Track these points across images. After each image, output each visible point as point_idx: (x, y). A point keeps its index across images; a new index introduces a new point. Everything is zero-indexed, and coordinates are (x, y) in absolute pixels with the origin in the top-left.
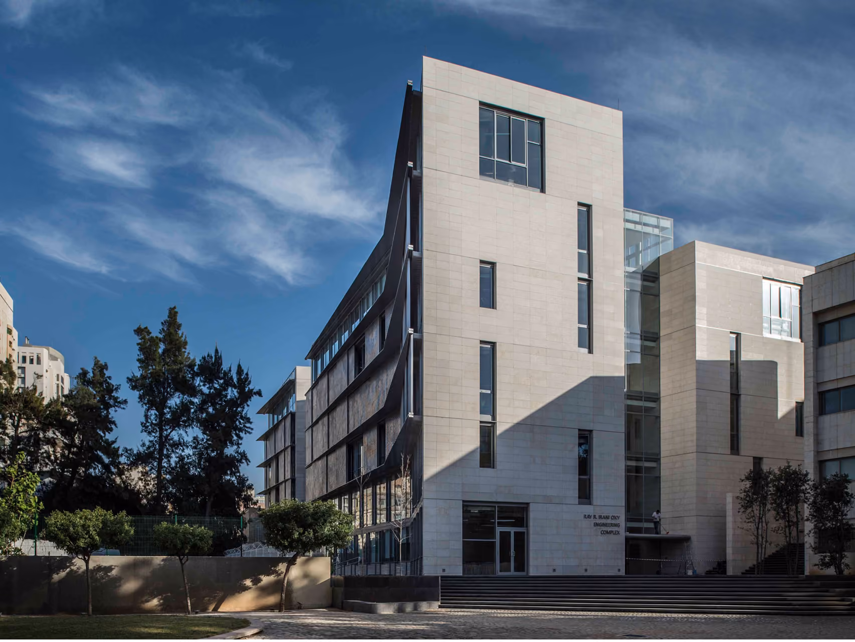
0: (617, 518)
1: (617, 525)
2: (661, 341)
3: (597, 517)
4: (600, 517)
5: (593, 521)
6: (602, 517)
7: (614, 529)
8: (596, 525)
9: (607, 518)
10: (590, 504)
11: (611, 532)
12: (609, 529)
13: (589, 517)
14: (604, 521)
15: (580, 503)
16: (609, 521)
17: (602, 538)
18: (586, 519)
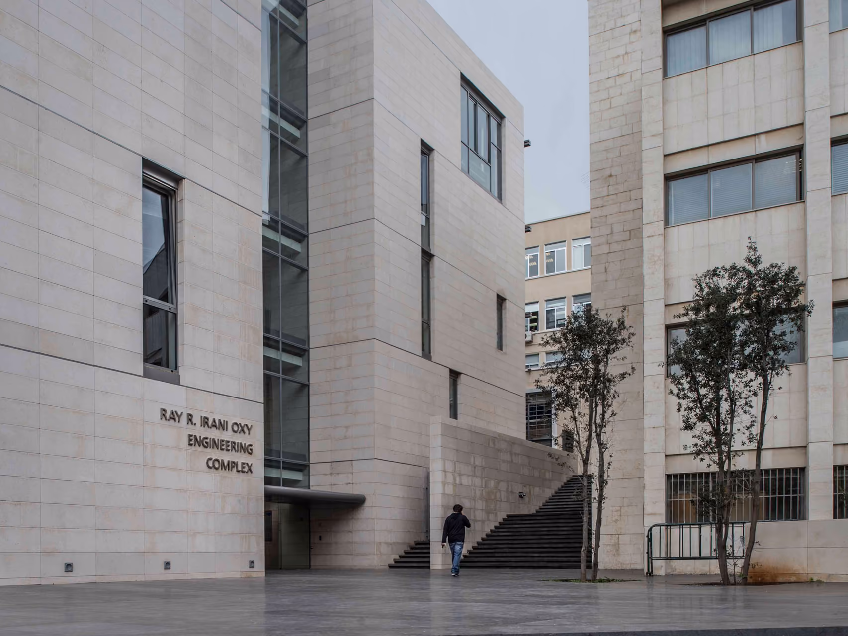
0: (245, 429)
1: (247, 449)
2: (309, 129)
3: (197, 420)
4: (205, 421)
5: (184, 429)
6: (210, 423)
7: (240, 458)
8: (194, 441)
9: (222, 426)
10: (175, 380)
11: (232, 465)
12: (226, 457)
13: (174, 417)
14: (214, 434)
15: (147, 374)
16: (227, 436)
17: (210, 480)
18: (167, 423)
